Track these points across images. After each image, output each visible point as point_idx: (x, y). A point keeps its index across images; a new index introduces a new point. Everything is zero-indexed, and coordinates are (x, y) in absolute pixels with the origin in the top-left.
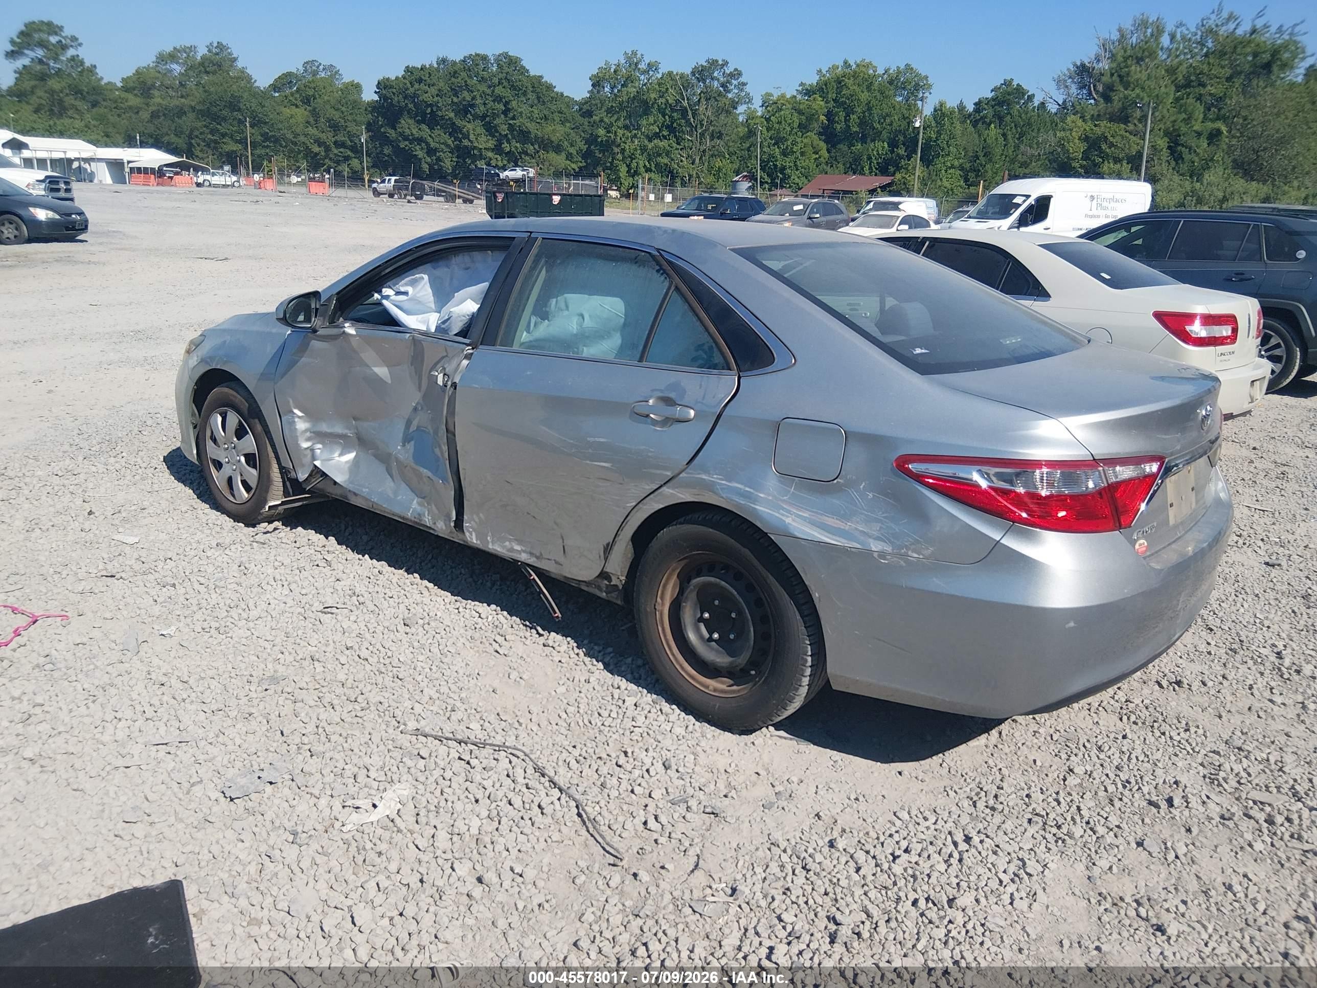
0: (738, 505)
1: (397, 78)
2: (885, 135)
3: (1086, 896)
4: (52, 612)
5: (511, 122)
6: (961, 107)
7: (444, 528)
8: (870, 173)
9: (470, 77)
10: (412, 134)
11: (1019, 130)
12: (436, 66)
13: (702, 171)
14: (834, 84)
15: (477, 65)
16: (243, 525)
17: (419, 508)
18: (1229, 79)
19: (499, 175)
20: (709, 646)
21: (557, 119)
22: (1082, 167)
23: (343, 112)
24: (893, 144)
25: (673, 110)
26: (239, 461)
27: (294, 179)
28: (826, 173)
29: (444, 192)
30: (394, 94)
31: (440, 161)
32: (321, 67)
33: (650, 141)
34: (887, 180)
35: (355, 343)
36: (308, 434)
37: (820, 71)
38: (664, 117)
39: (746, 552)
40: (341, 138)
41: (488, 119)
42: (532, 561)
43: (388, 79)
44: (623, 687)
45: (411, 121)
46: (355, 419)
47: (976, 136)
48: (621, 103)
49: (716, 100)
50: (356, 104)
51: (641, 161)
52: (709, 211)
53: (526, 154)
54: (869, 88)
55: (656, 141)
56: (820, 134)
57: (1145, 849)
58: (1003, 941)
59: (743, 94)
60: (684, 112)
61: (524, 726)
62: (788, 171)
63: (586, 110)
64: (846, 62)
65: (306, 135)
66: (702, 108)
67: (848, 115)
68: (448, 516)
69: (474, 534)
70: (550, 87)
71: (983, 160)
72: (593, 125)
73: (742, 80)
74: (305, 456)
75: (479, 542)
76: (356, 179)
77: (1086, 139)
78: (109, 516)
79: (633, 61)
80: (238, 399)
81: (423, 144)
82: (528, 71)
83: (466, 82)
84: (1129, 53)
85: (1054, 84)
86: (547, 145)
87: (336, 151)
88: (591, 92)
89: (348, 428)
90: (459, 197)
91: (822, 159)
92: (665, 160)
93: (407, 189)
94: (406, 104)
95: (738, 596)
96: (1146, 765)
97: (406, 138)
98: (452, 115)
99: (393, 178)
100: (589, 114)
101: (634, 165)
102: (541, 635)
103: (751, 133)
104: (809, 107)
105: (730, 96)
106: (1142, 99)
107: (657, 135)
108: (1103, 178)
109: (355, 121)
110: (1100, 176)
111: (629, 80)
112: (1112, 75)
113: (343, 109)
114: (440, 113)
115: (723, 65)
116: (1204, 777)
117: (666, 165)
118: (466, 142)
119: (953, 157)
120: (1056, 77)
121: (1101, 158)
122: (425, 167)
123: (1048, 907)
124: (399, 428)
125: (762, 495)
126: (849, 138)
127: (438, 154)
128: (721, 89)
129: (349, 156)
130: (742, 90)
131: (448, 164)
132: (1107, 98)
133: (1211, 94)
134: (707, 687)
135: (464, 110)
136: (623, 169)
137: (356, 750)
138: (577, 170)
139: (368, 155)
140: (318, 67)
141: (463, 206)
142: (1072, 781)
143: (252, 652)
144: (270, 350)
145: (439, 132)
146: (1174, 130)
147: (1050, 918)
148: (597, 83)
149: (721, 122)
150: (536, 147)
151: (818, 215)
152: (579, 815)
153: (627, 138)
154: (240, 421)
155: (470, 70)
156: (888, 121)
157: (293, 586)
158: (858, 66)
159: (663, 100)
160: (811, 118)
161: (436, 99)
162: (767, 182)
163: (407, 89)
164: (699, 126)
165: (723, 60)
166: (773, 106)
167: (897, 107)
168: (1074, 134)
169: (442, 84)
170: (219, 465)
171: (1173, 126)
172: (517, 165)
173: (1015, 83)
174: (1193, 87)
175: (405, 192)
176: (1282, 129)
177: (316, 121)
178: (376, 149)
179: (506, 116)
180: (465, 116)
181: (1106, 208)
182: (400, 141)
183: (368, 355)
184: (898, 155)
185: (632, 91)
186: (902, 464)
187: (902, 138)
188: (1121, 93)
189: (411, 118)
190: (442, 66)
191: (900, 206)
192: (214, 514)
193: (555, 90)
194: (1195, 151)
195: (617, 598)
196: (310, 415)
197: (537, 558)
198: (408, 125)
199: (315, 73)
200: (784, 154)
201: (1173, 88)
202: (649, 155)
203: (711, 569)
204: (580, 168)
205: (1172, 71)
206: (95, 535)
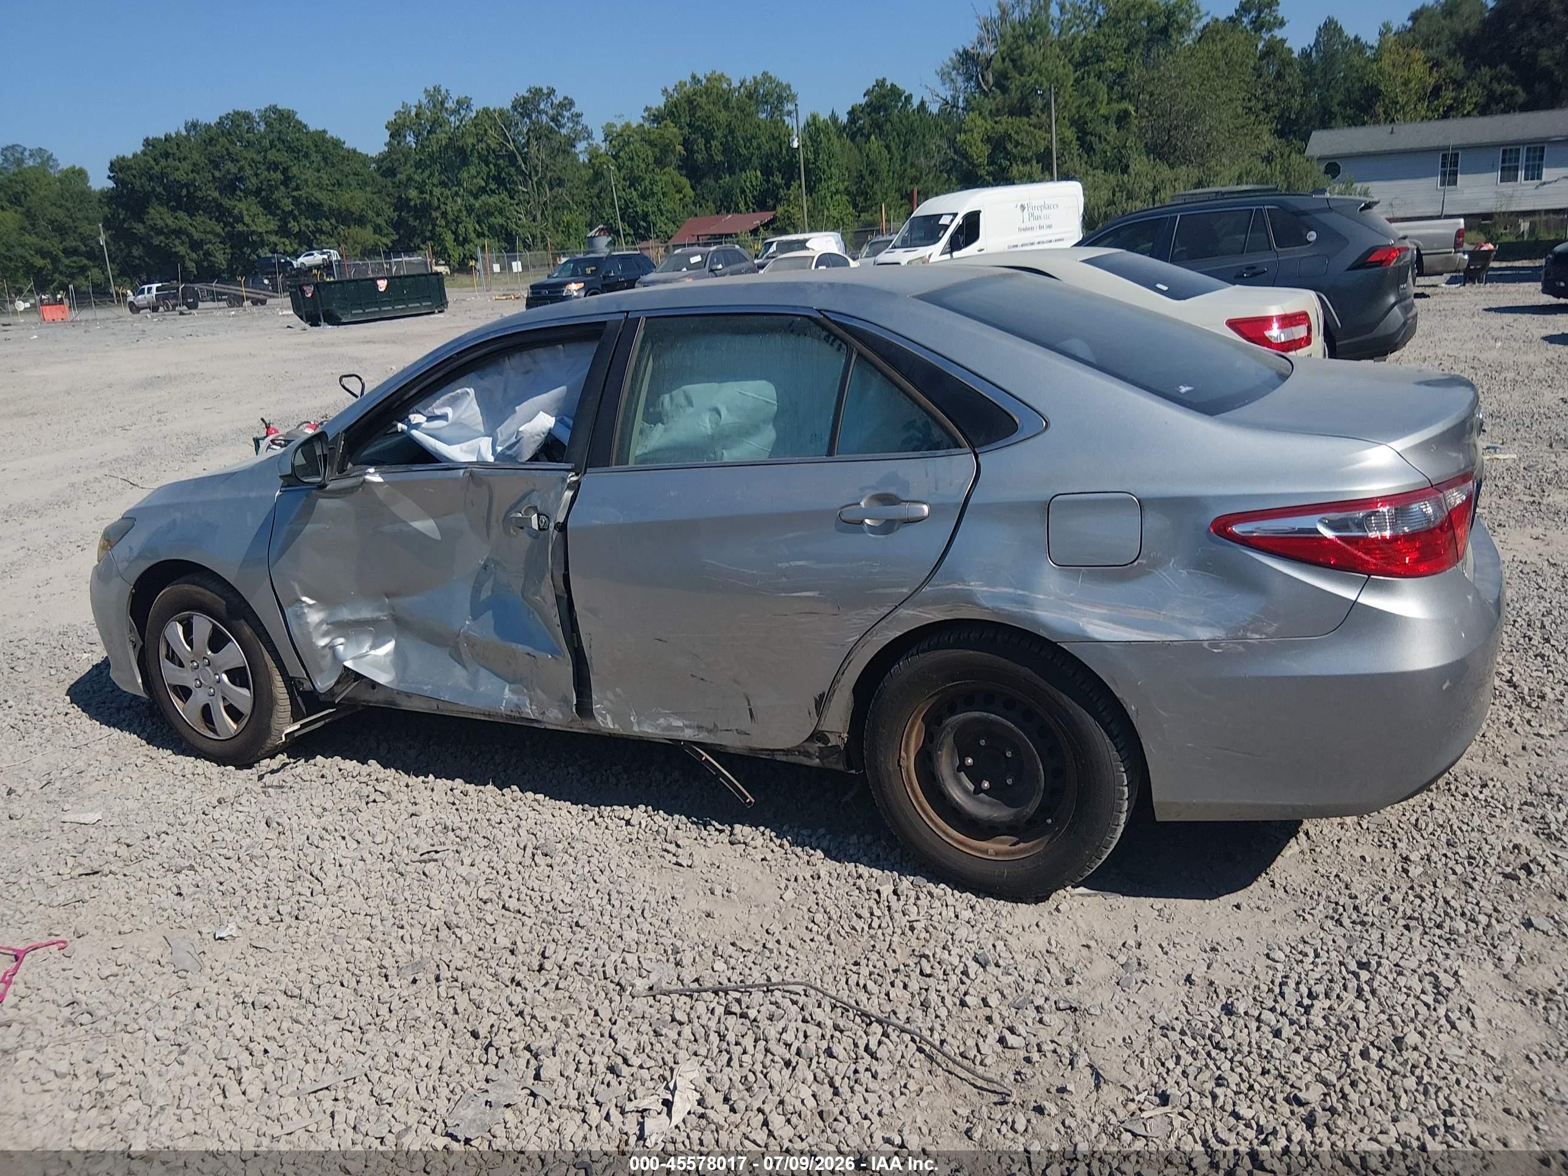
0: (1011, 615)
1: (135, 156)
2: (755, 161)
3: (1517, 998)
4: (37, 941)
5: (295, 193)
6: (834, 118)
7: (560, 716)
8: (747, 209)
9: (233, 143)
10: (167, 225)
11: (903, 139)
12: (184, 133)
13: (547, 229)
14: (685, 105)
15: (239, 126)
16: (232, 768)
17: (515, 698)
18: (1127, 50)
19: (291, 264)
20: (978, 800)
21: (354, 184)
22: (989, 173)
23: (68, 210)
24: (767, 172)
25: (498, 157)
26: (219, 681)
27: (21, 305)
28: (696, 215)
29: (225, 294)
30: (134, 176)
31: (210, 255)
32: (27, 153)
33: (476, 197)
34: (767, 216)
35: (380, 494)
36: (324, 627)
37: (665, 91)
38: (487, 165)
39: (1025, 671)
40: (71, 242)
41: (263, 193)
42: (702, 737)
43: (123, 159)
44: (866, 875)
45: (163, 210)
46: (387, 596)
47: (856, 152)
48: (431, 155)
49: (548, 138)
50: (85, 195)
51: (470, 225)
52: (588, 275)
53: (322, 232)
54: (726, 106)
55: (483, 197)
56: (680, 168)
57: (1536, 929)
58: (1476, 1074)
59: (579, 128)
60: (512, 158)
61: (775, 951)
62: (652, 218)
63: (387, 166)
64: (694, 77)
65: (23, 246)
66: (533, 151)
67: (707, 142)
68: (566, 700)
69: (608, 717)
70: (337, 144)
71: (869, 179)
72: (398, 186)
73: (575, 110)
74: (324, 656)
75: (617, 726)
76: (101, 295)
77: (989, 140)
78: (38, 792)
79: (437, 99)
80: (208, 596)
81: (184, 237)
82: (305, 126)
83: (227, 149)
84: (1019, 30)
85: (938, 78)
86: (346, 217)
87: (67, 262)
88: (389, 144)
89: (380, 610)
90: (248, 298)
91: (687, 199)
92: (500, 220)
93: (175, 297)
94: (153, 188)
95: (1016, 729)
96: (1473, 834)
97: (160, 232)
98: (216, 194)
99: (154, 286)
100: (391, 172)
101: (461, 230)
102: (721, 831)
103: (598, 175)
104: (662, 136)
105: (564, 131)
106: (1041, 85)
107: (483, 190)
108: (1014, 184)
109: (87, 218)
110: (1009, 181)
111: (437, 123)
112: (1003, 60)
113: (69, 205)
114: (199, 194)
115: (549, 95)
116: (1536, 834)
117: (502, 226)
118: (240, 227)
119: (836, 181)
120: (939, 69)
121: (1009, 160)
122: (191, 266)
123: (1490, 1021)
124: (463, 597)
125: (1041, 597)
126: (715, 169)
127: (205, 247)
128: (552, 124)
129: (85, 265)
130: (578, 123)
131: (221, 258)
132: (1004, 90)
133: (1111, 71)
134: (986, 852)
135: (230, 186)
136: (449, 237)
137: (588, 1034)
138: (390, 245)
139: (112, 261)
140: (22, 153)
141: (255, 309)
142: (1415, 871)
143: (359, 935)
144: (253, 522)
145: (203, 219)
146: (1080, 117)
147: (1498, 1033)
148: (396, 131)
149: (560, 166)
150: (333, 221)
151: (720, 266)
152: (920, 1050)
153: (447, 198)
154: (214, 625)
155: (230, 134)
156: (755, 144)
157: (359, 836)
158: (708, 80)
159: (484, 145)
160: (666, 149)
161: (191, 176)
162: (629, 234)
163: (152, 168)
164: (533, 173)
165: (548, 88)
166: (619, 139)
167: (763, 126)
168: (975, 135)
169: (196, 156)
170: (185, 693)
171: (1078, 112)
172: (311, 248)
173: (888, 83)
174: (1092, 63)
175: (173, 302)
176: (1190, 103)
177: (33, 225)
178: (122, 251)
179: (287, 187)
180: (233, 193)
181: (1038, 218)
182: (152, 238)
183: (403, 507)
184: (775, 184)
185: (441, 136)
186: (1221, 527)
187: (775, 164)
188: (1016, 82)
189: (162, 205)
190: (193, 133)
191: (807, 245)
192: (187, 763)
193: (345, 146)
194: (1105, 139)
195: (836, 763)
196: (324, 600)
197: (709, 731)
198: (159, 215)
199: (19, 162)
200: (643, 196)
201: (1071, 68)
202: (478, 216)
203: (969, 703)
204: (393, 242)
205: (1066, 47)
206: (34, 821)
